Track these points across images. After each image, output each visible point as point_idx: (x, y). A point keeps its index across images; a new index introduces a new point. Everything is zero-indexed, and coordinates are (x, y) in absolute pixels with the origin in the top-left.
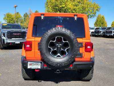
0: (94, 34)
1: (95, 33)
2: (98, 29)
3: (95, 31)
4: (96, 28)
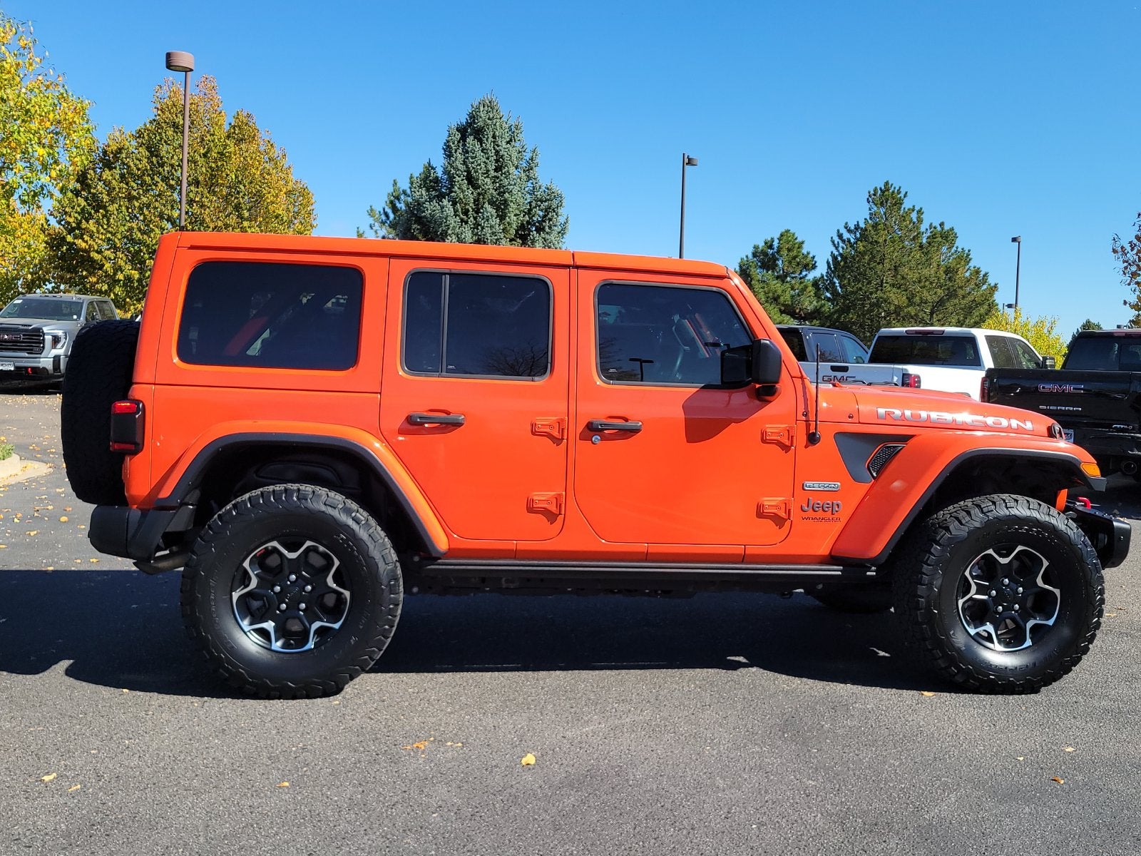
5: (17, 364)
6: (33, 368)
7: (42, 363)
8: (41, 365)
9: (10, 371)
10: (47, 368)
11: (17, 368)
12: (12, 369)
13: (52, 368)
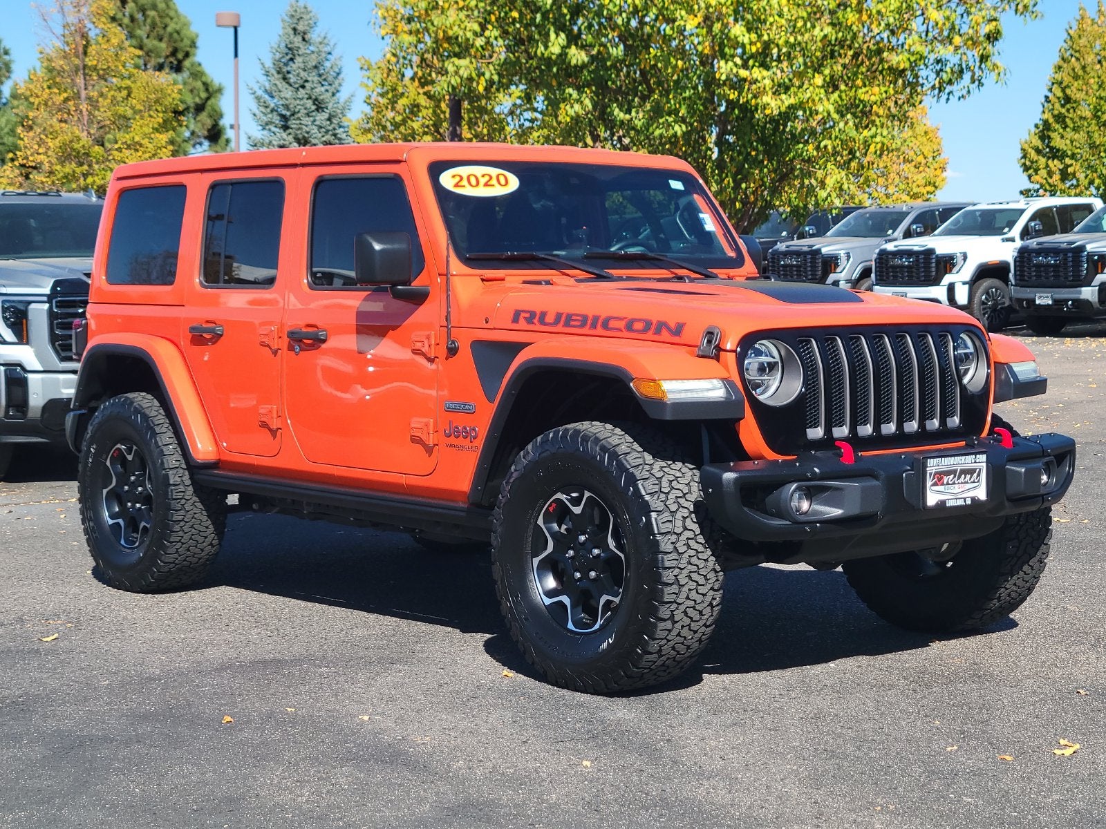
0: (1015, 291)
1: (1022, 282)
2: (1067, 227)
3: (1023, 254)
4: (1041, 215)
5: (1057, 296)
6: (1074, 301)
7: (1083, 293)
8: (1083, 297)
9: (1048, 305)
10: (1090, 299)
11: (1055, 301)
12: (1050, 302)
13: (1097, 300)
